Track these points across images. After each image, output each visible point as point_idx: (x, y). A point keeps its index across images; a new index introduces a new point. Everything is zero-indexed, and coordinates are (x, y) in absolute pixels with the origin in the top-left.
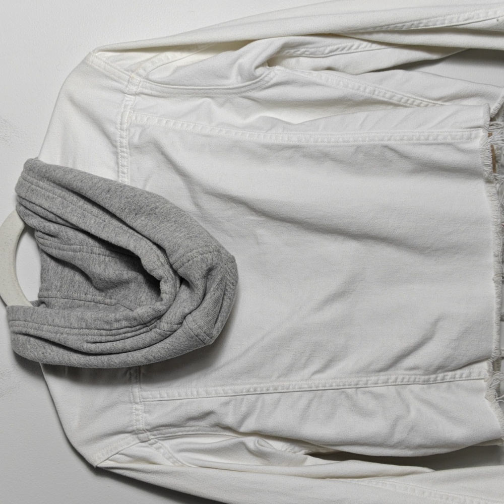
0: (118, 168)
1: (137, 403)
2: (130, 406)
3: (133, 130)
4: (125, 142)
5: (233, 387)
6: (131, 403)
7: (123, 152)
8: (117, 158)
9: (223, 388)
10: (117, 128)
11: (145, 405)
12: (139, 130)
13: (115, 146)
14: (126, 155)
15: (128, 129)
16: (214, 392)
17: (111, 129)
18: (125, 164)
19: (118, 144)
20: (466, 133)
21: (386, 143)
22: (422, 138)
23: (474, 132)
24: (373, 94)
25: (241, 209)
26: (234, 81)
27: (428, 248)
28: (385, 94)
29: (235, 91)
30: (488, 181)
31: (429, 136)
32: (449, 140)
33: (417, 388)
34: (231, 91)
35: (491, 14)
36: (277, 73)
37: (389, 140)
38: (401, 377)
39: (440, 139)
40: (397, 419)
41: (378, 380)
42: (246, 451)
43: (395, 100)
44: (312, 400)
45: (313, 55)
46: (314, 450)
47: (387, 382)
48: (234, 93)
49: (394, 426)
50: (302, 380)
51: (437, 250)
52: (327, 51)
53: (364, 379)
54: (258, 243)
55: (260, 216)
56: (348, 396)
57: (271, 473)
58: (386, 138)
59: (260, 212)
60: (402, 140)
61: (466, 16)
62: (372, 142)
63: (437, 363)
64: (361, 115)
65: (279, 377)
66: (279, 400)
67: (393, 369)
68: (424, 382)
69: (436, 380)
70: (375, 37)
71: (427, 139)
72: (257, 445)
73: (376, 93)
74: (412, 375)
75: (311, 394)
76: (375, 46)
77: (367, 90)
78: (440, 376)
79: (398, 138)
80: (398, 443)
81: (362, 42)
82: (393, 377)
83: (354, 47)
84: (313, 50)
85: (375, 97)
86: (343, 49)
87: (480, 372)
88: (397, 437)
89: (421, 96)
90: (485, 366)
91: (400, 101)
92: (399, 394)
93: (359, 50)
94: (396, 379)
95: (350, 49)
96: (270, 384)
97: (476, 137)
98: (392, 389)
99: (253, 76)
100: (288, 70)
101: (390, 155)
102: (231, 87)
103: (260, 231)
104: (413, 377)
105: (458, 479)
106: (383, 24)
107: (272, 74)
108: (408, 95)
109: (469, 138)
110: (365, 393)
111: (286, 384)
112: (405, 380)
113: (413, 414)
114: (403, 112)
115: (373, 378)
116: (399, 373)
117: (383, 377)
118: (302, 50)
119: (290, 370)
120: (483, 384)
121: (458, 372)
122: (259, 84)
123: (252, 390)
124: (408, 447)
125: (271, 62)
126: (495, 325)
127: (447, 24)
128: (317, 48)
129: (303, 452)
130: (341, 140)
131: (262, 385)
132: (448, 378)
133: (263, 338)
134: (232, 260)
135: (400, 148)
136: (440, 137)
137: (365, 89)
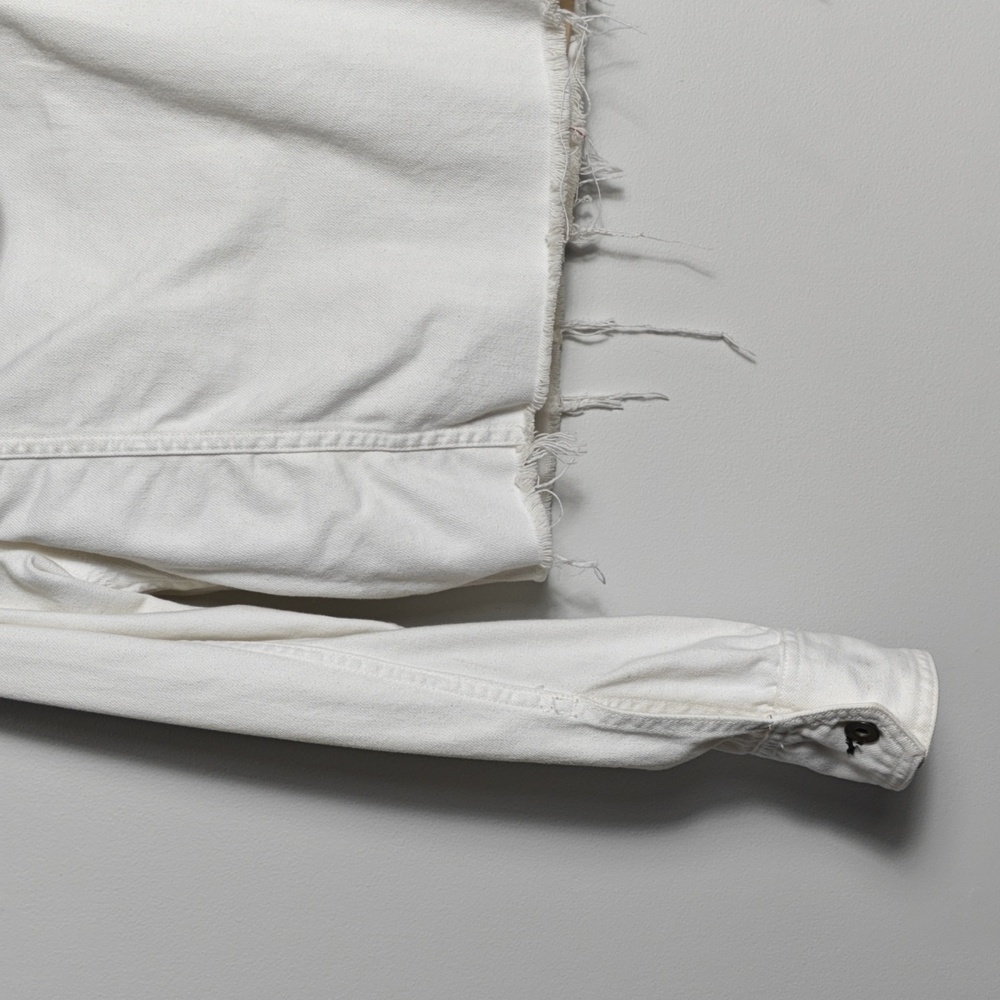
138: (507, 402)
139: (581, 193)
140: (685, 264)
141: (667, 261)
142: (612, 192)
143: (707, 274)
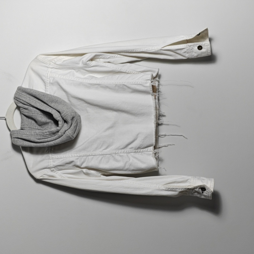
0: (46, 89)
1: (50, 159)
2: (48, 160)
3: (50, 78)
4: (48, 82)
5: (79, 154)
6: (49, 159)
7: (47, 85)
8: (46, 87)
9: (77, 154)
10: (46, 78)
11: (53, 160)
12: (52, 79)
13: (45, 83)
14: (48, 86)
15: (49, 78)
16: (74, 156)
17: (44, 78)
18: (48, 88)
19: (46, 82)
20: (145, 81)
21: (124, 84)
22: (134, 82)
23: (147, 81)
24: (121, 70)
25: (82, 102)
26: (81, 65)
27: (136, 114)
28: (124, 70)
29: (81, 68)
30: (152, 95)
31: (135, 82)
32: (141, 83)
33: (132, 154)
34: (80, 68)
35: (153, 49)
36: (93, 63)
37: (125, 83)
38: (128, 151)
39: (138, 83)
40: (126, 162)
41: (121, 151)
42: (83, 173)
43: (127, 72)
44: (103, 157)
45: (104, 58)
46: (103, 173)
47: (124, 152)
48: (81, 69)
49: (126, 164)
50: (100, 152)
51: (138, 114)
52: (108, 57)
53: (118, 151)
54: (87, 112)
55: (88, 104)
56: (113, 156)
57: (91, 179)
58: (124, 82)
59: (88, 103)
60: (128, 83)
61: (146, 49)
62: (120, 84)
63: (138, 146)
64: (117, 76)
65: (93, 151)
66: (93, 158)
67: (126, 148)
68: (134, 152)
69: (138, 151)
70: (122, 54)
71: (135, 83)
72: (86, 171)
73: (122, 70)
74: (131, 150)
75: (102, 156)
76: (122, 56)
77: (119, 69)
78: (139, 150)
79: (127, 82)
80: (127, 169)
81: (118, 55)
82: (126, 151)
83: (116, 56)
84: (104, 57)
85: (121, 71)
86: (113, 57)
87: (150, 149)
88: (126, 167)
89: (134, 71)
90: (152, 148)
91: (129, 72)
92: (127, 155)
93: (117, 57)
94: (127, 151)
95: (115, 56)
96: (90, 153)
97: (148, 83)
98: (125, 154)
99: (86, 63)
100: (96, 62)
101: (125, 87)
102: (80, 67)
103: (88, 109)
104: (131, 151)
105: (144, 180)
106: (123, 50)
107: (92, 64)
108: (131, 70)
109: (146, 83)
110: (118, 155)
111: (95, 153)
112: (129, 152)
113: (131, 161)
114: (129, 75)
115: (120, 151)
116: (127, 150)
117: (123, 150)
118: (101, 57)
119: (96, 149)
120: (151, 153)
121: (144, 149)
122: (88, 66)
123: (85, 155)
124: (129, 171)
125: (92, 60)
126: (154, 135)
127: (141, 51)
128: (105, 56)
129: (100, 174)
130: (111, 82)
131: (88, 153)
132: (141, 151)
133: (88, 140)
134: (80, 116)
135: (128, 85)
136: (138, 82)
137: (119, 68)
138: (150, 145)
139: (159, 116)
140: (176, 125)
141: (173, 125)
142: (164, 116)
143: (179, 126)
